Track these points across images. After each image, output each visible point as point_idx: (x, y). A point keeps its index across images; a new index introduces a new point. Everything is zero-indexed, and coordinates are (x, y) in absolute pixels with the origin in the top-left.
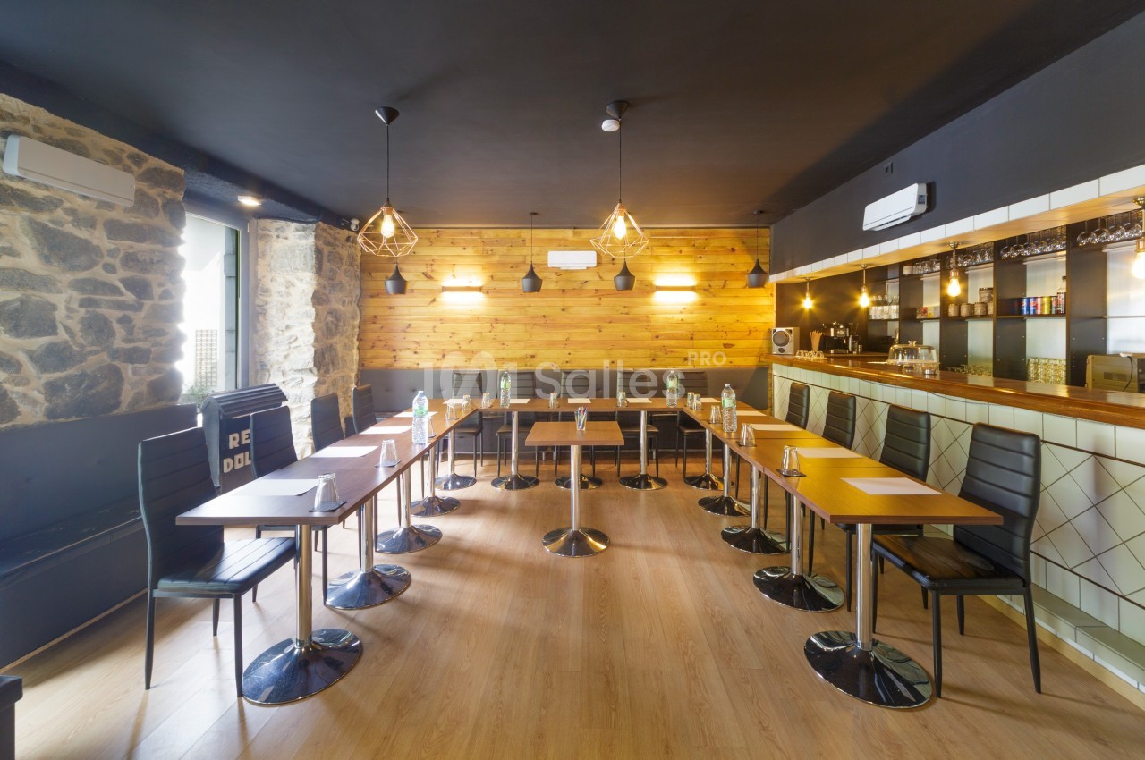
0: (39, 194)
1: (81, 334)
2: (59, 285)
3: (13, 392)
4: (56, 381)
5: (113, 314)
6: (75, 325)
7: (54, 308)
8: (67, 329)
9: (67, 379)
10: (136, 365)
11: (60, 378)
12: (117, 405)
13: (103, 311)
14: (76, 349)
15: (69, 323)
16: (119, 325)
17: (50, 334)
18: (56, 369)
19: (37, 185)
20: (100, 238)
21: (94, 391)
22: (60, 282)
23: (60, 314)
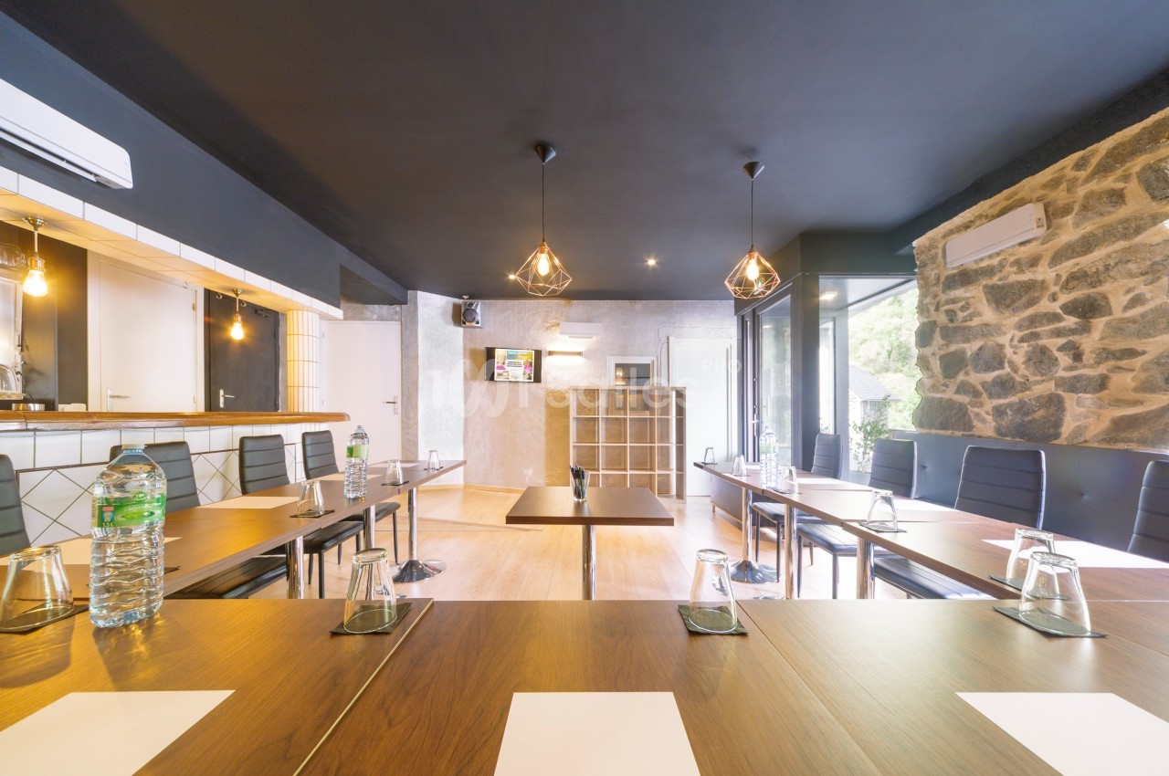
0: (995, 261)
1: (1023, 366)
2: (1003, 328)
3: (972, 411)
4: (1001, 406)
5: (1053, 344)
6: (1019, 359)
7: (1002, 347)
8: (1011, 363)
9: (1010, 405)
10: (1080, 395)
11: (1003, 404)
12: (1057, 436)
13: (1044, 342)
14: (1018, 379)
15: (1015, 358)
16: (1061, 354)
17: (998, 369)
18: (999, 397)
19: (991, 257)
20: (1044, 273)
21: (1030, 418)
22: (1004, 326)
23: (1008, 351)
